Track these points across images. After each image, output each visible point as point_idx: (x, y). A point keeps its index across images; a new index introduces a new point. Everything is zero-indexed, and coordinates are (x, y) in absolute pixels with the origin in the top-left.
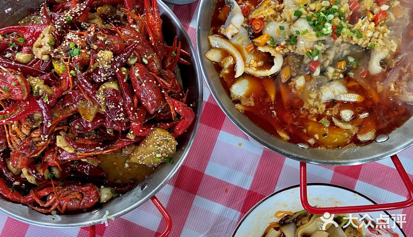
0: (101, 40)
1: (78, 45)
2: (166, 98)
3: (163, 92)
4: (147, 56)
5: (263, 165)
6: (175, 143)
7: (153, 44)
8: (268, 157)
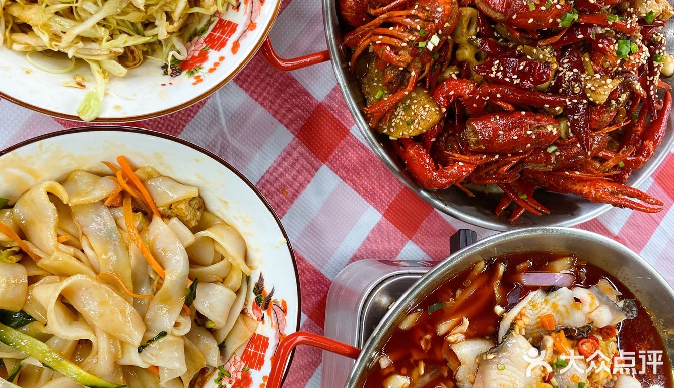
0: (620, 97)
1: (632, 58)
2: (485, 156)
3: (497, 157)
4: (556, 156)
5: (305, 270)
6: (396, 135)
7: (567, 173)
8: (315, 282)
